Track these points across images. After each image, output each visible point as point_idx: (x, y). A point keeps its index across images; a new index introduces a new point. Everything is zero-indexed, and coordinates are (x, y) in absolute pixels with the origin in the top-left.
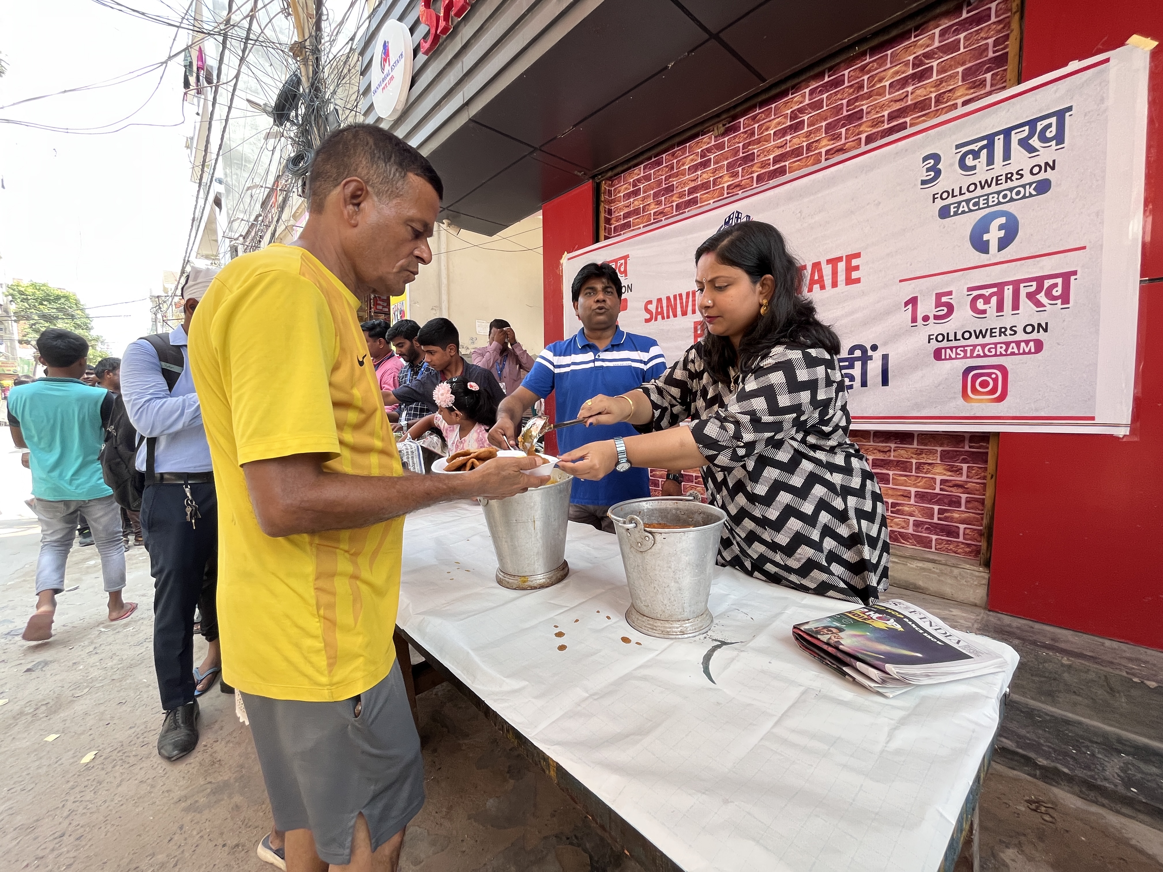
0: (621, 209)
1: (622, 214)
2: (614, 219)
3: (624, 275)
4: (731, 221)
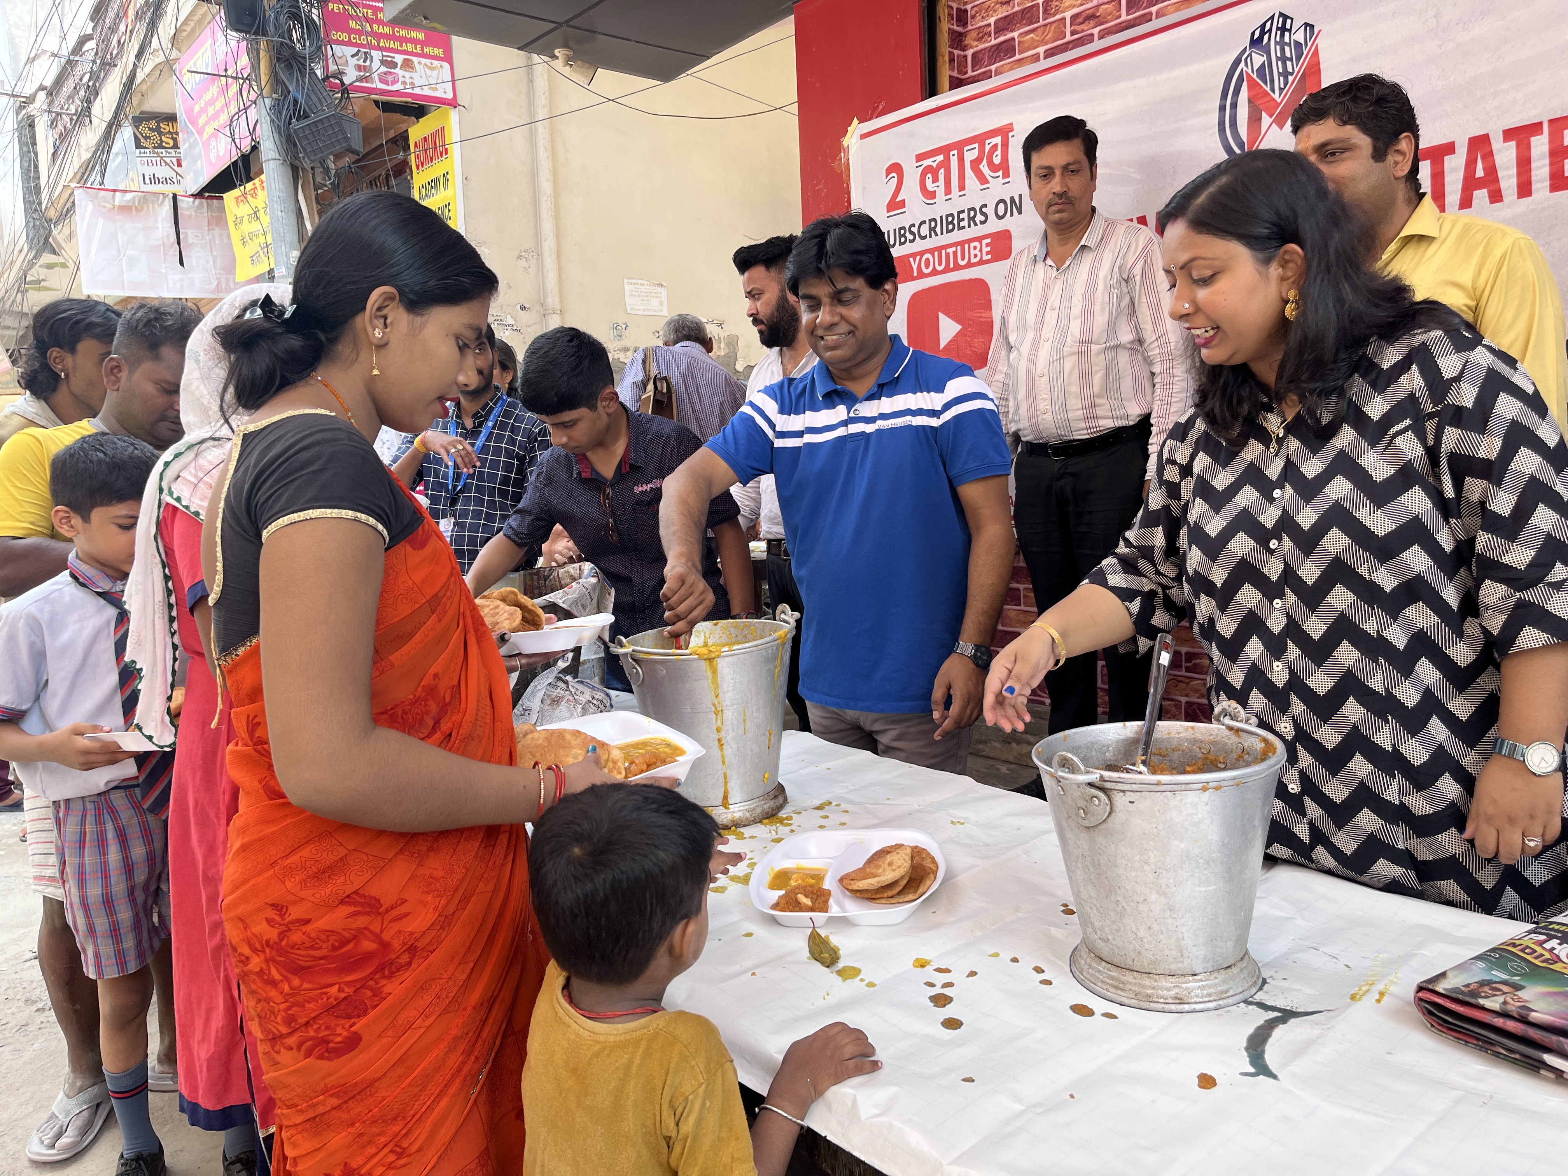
0: (987, 10)
1: (992, 20)
3: (1000, 173)
4: (1266, 37)
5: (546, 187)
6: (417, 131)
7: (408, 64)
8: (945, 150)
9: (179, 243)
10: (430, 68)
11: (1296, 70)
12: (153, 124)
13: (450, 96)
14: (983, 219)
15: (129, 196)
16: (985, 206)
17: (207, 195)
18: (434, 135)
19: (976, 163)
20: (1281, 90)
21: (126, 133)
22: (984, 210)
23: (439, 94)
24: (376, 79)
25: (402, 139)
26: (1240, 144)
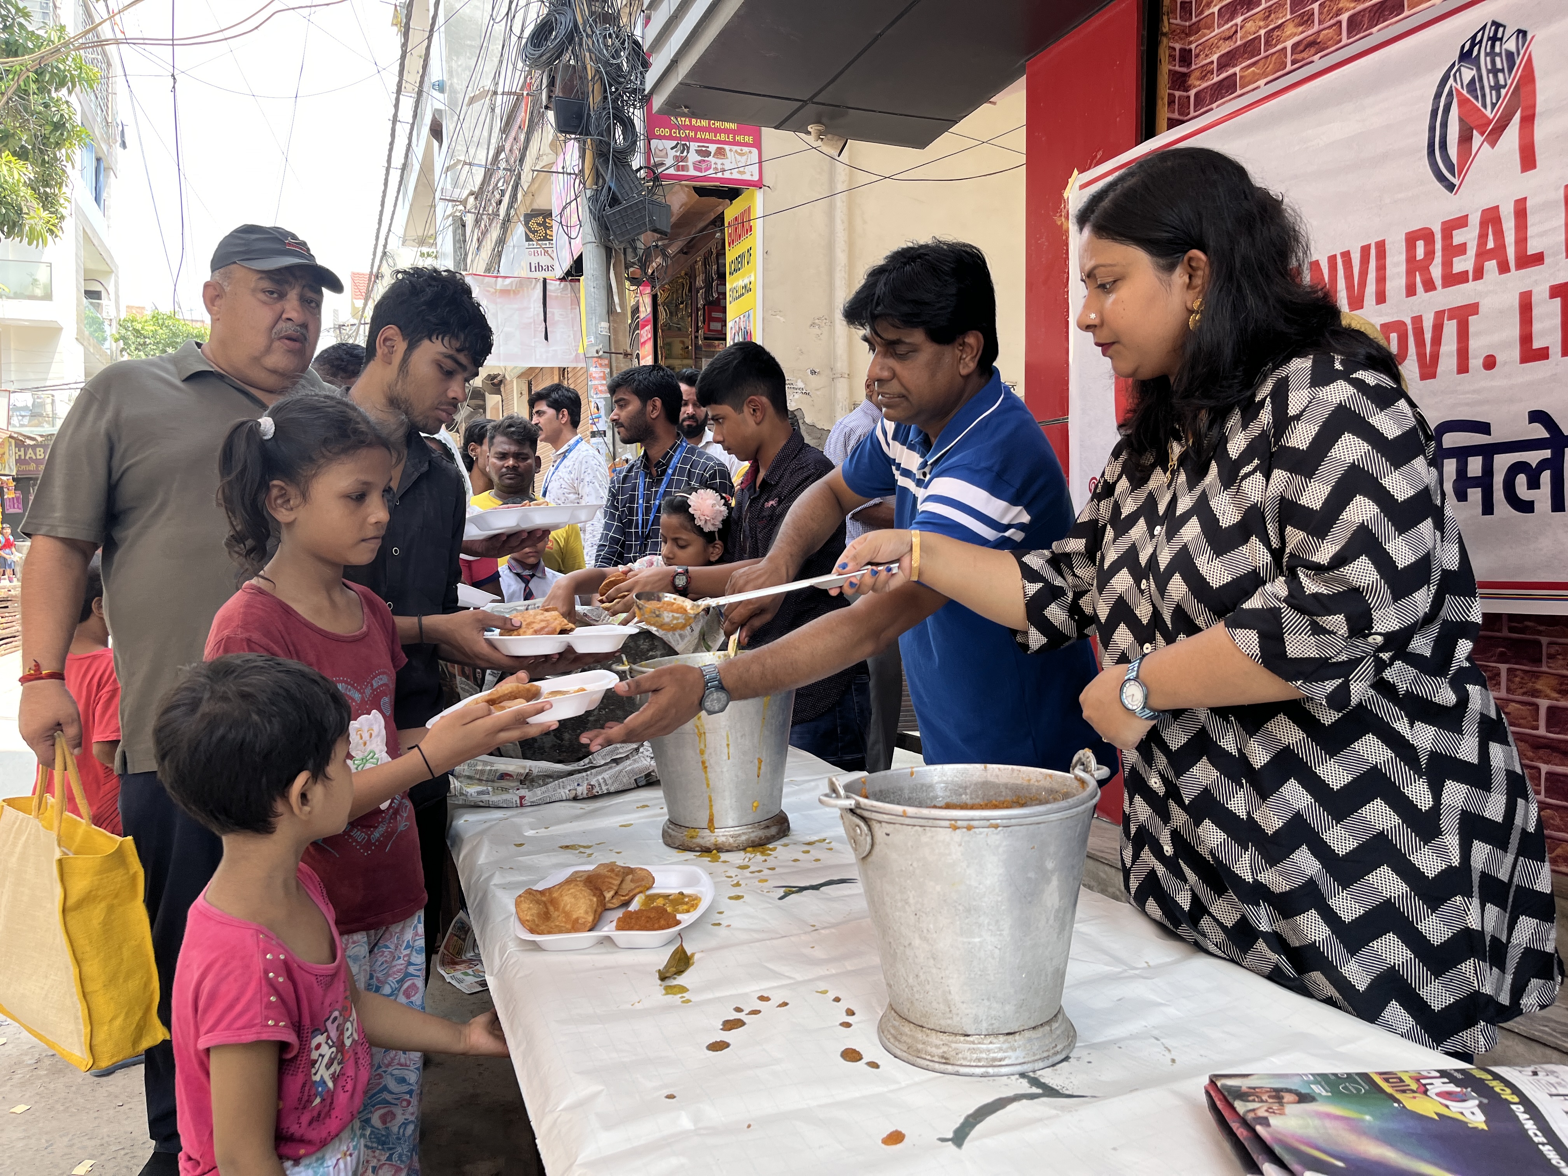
0: (1211, 47)
1: (1215, 58)
2: (1197, 74)
4: (1476, 48)
5: (841, 257)
6: (731, 212)
7: (720, 153)
9: (545, 321)
10: (740, 154)
11: (1509, 82)
12: (540, 219)
13: (756, 178)
15: (508, 281)
17: (568, 279)
18: (743, 214)
20: (1494, 105)
21: (519, 230)
23: (747, 177)
24: (691, 167)
25: (719, 220)
26: (1451, 167)
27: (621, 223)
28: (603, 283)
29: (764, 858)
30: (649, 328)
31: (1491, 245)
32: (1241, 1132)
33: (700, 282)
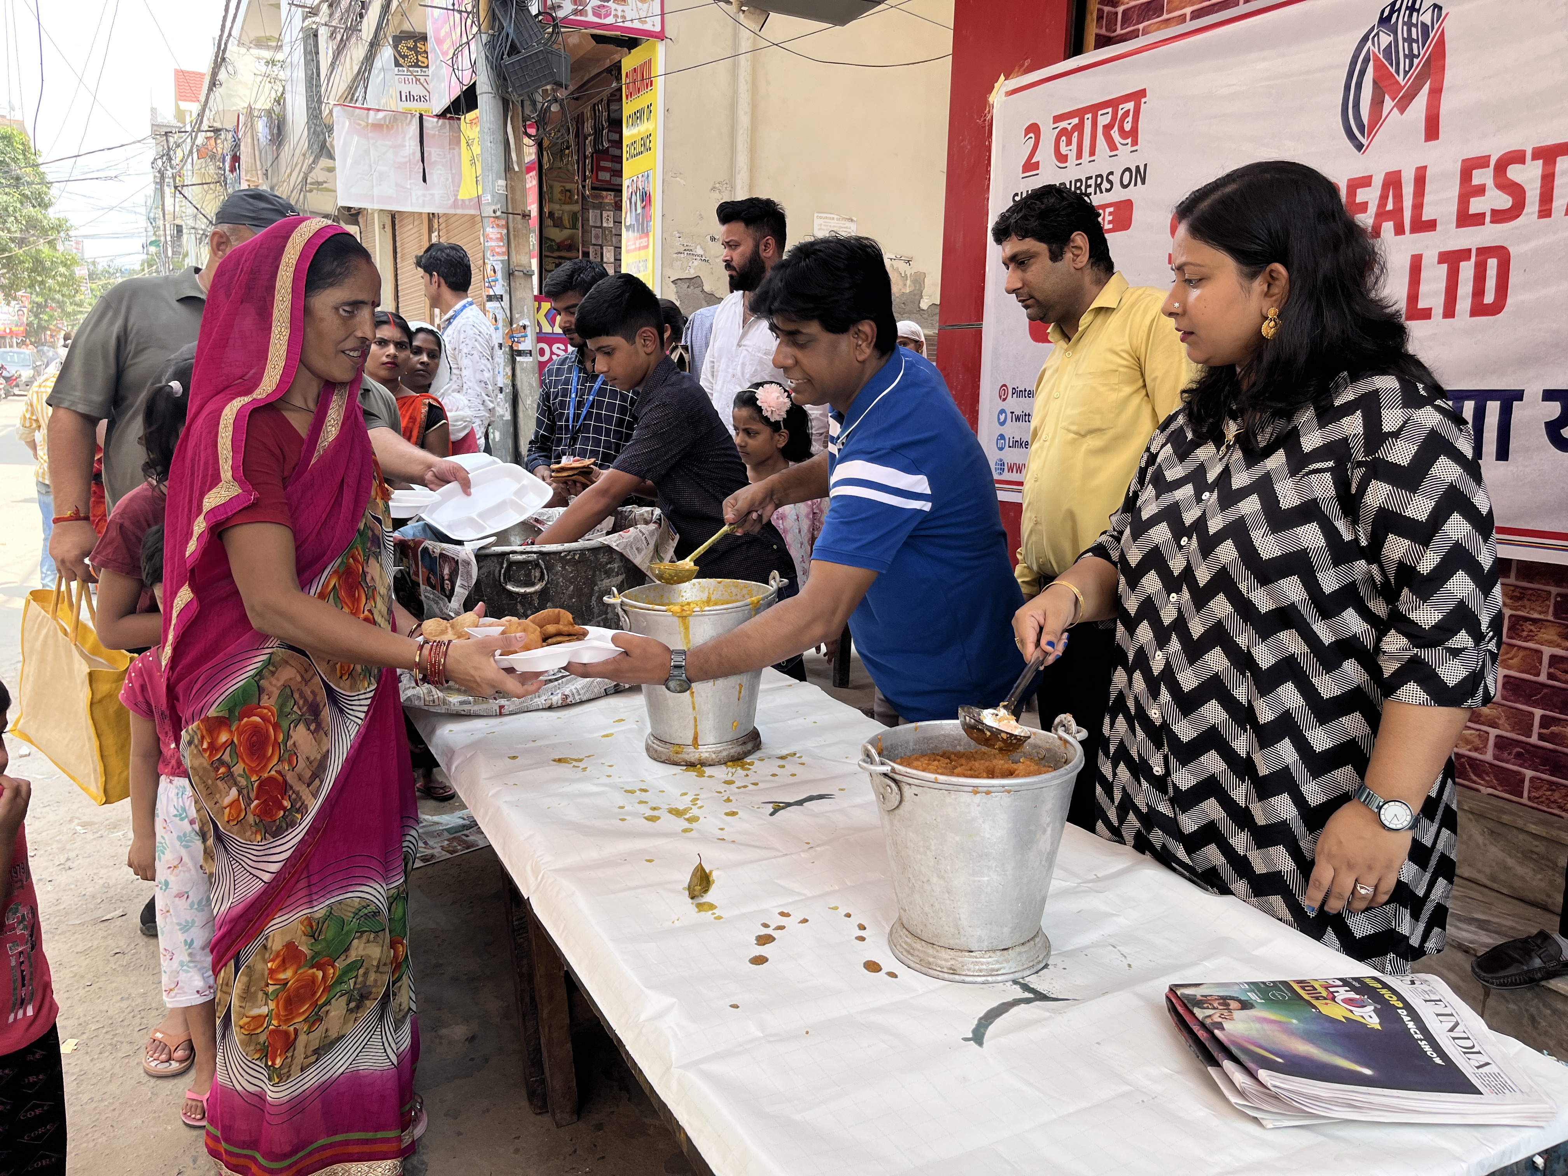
3: (1129, 141)
4: (1395, 15)
5: (744, 119)
6: (630, 62)
8: (1080, 113)
9: (423, 161)
10: (641, 2)
11: (1422, 53)
12: (411, 44)
13: (658, 28)
14: (1109, 186)
15: (381, 115)
16: (1112, 173)
17: (449, 115)
18: (643, 66)
19: (1108, 128)
20: (1406, 73)
21: (387, 53)
22: (1110, 177)
23: (648, 27)
24: (590, 12)
25: (616, 69)
26: (1361, 127)
27: (520, 74)
28: (500, 137)
29: (745, 772)
30: (534, 174)
31: (1390, 206)
32: (1201, 1034)
33: (588, 128)
